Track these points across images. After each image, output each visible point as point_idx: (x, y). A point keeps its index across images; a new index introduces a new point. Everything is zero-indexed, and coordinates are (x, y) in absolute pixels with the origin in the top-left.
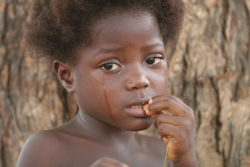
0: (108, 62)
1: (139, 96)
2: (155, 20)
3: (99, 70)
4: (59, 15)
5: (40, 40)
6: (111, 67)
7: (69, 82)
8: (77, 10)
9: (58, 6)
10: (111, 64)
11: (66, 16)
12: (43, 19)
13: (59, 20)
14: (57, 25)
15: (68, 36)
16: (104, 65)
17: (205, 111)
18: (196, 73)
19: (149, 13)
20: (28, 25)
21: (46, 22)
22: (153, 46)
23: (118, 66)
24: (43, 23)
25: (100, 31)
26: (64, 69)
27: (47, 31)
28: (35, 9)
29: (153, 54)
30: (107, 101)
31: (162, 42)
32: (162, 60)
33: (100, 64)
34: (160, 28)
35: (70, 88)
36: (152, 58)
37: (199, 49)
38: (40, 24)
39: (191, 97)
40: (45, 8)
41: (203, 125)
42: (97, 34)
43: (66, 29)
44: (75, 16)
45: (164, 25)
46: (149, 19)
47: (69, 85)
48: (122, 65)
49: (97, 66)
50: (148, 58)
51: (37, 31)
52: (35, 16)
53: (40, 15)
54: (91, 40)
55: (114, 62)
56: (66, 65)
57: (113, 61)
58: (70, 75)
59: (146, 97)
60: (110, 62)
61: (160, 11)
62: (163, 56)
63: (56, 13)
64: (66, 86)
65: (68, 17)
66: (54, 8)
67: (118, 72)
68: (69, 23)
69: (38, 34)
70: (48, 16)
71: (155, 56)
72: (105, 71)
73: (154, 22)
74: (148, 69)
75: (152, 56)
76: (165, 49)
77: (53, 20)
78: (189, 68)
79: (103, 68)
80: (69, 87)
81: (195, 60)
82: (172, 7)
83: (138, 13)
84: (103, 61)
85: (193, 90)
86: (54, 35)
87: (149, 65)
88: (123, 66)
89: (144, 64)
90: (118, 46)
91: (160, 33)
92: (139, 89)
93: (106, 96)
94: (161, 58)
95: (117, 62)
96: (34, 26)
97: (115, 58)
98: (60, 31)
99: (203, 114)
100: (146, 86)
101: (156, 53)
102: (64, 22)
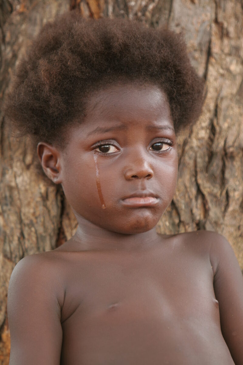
0: (104, 143)
1: (140, 187)
2: (166, 97)
3: (93, 152)
4: (48, 82)
5: (22, 113)
6: (108, 149)
7: (56, 171)
8: (70, 76)
9: (47, 70)
10: (107, 146)
11: (56, 82)
12: (27, 87)
13: (47, 88)
14: (44, 93)
15: (57, 108)
16: (99, 147)
17: (235, 190)
18: (225, 142)
19: (159, 87)
20: (9, 96)
21: (31, 90)
22: (161, 128)
23: (116, 150)
24: (27, 92)
25: (96, 104)
26: (50, 153)
27: (31, 101)
28: (20, 76)
29: (160, 139)
30: (100, 191)
31: (173, 125)
32: (171, 147)
33: (94, 146)
34: (172, 109)
35: (57, 177)
36: (159, 143)
37: (231, 112)
38: (24, 92)
39: (218, 173)
40: (31, 74)
41: (231, 209)
42: (93, 107)
43: (55, 99)
44: (67, 83)
45: (176, 105)
46: (158, 95)
47: (55, 174)
48: (122, 147)
49: (91, 148)
50: (154, 142)
51: (20, 101)
52: (18, 85)
53: (25, 82)
54: (85, 116)
55: (112, 143)
56: (53, 149)
57: (110, 142)
58: (56, 162)
59: (148, 189)
60: (107, 143)
61: (173, 88)
62: (172, 142)
63: (44, 78)
64: (51, 175)
65: (59, 84)
66: (42, 73)
67: (116, 155)
68: (59, 92)
69: (21, 105)
70: (34, 82)
71: (162, 141)
72: (100, 153)
73: (165, 99)
74: (153, 156)
75: (159, 141)
76: (175, 135)
77: (40, 87)
78: (217, 136)
79: (98, 150)
80: (54, 177)
81: (225, 125)
82: (188, 84)
83: (145, 86)
84: (99, 142)
85: (221, 164)
86: (41, 107)
87: (155, 152)
88: (122, 149)
89: (148, 148)
90: (119, 124)
91: (170, 115)
92: (140, 179)
93: (98, 185)
94: (170, 145)
95: (116, 144)
96: (17, 96)
97: (113, 139)
98: (48, 101)
99: (231, 194)
100: (149, 176)
101: (164, 138)
102: (53, 91)
